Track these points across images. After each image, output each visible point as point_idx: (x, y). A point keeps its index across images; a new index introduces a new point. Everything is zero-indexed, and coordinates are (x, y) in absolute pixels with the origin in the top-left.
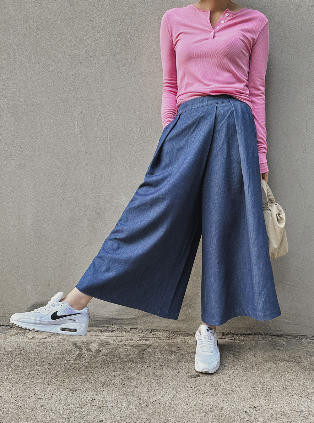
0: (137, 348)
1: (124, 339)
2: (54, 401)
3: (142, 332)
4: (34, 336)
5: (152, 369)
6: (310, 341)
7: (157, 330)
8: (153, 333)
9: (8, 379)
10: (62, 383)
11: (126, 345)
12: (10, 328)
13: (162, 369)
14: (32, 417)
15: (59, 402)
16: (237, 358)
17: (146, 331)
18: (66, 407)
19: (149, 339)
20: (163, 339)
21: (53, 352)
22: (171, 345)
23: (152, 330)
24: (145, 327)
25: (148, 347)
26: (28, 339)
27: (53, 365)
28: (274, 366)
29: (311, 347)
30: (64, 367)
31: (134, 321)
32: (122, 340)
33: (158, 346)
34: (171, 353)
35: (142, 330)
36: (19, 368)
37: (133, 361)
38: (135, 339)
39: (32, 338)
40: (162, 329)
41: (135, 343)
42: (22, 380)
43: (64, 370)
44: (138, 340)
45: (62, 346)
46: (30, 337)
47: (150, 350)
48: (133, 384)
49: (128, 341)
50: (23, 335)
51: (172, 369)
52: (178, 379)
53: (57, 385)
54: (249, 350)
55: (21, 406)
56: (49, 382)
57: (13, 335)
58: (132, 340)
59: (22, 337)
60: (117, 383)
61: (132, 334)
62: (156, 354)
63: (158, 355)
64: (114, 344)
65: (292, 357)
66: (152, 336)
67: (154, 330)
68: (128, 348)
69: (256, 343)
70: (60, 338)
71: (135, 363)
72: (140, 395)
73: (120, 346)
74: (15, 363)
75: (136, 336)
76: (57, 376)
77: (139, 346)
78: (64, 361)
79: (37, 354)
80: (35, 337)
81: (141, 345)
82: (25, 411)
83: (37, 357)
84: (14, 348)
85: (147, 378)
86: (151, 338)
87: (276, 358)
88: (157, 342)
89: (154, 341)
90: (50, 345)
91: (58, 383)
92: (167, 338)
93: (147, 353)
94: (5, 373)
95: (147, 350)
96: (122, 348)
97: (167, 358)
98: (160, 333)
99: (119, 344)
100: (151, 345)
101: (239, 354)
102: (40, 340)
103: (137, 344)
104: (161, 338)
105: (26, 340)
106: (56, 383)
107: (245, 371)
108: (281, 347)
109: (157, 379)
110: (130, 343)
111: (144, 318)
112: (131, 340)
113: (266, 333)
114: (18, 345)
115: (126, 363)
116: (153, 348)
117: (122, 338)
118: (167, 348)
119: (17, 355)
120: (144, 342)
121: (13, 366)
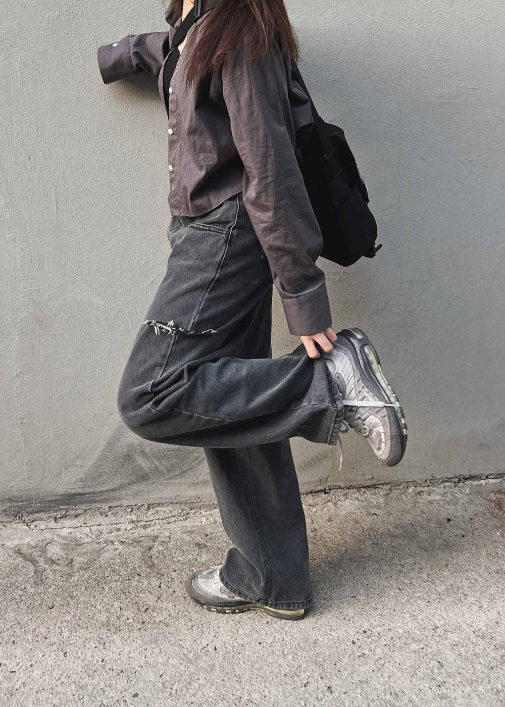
3: (132, 511)
6: (422, 489)
7: (158, 505)
8: (152, 511)
17: (138, 509)
20: (173, 520)
22: (191, 532)
23: (150, 506)
24: (136, 501)
29: (425, 501)
31: (114, 494)
35: (132, 508)
40: (167, 502)
66: (152, 518)
67: (153, 504)
75: (122, 521)
86: (152, 521)
92: (181, 518)
98: (164, 509)
104: (170, 520)
108: (379, 509)
111: (132, 487)
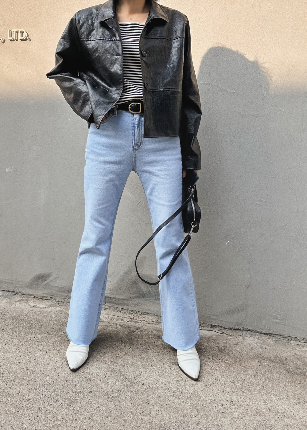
0: (127, 329)
1: (115, 318)
2: (51, 368)
3: (132, 313)
4: (35, 304)
5: (138, 351)
6: (300, 343)
7: (147, 314)
8: (143, 316)
9: (13, 342)
10: (58, 353)
11: (116, 324)
12: (15, 294)
13: (148, 353)
14: (33, 380)
15: (55, 369)
16: (222, 352)
17: (136, 313)
18: (61, 375)
19: (138, 321)
20: (152, 323)
21: (51, 322)
23: (142, 313)
24: (136, 309)
25: (137, 329)
26: (30, 307)
27: (51, 335)
28: (258, 364)
29: (300, 350)
30: (60, 337)
31: (125, 302)
32: (113, 319)
33: (146, 330)
34: (159, 338)
35: (133, 312)
36: (22, 334)
37: (122, 341)
38: (125, 319)
39: (34, 306)
40: (152, 313)
41: (125, 324)
42: (25, 345)
43: (61, 341)
44: (128, 321)
45: (59, 317)
46: (32, 305)
47: (139, 333)
48: (120, 363)
49: (119, 321)
50: (26, 303)
51: (157, 354)
52: (162, 364)
53: (54, 354)
54: (235, 346)
55: (23, 368)
56: (47, 350)
57: (18, 301)
58: (123, 320)
59: (25, 304)
60: (106, 359)
61: (123, 315)
62: (144, 337)
63: (145, 339)
64: (105, 322)
65: (277, 358)
66: (141, 319)
67: (145, 312)
68: (118, 328)
69: (243, 339)
70: (58, 309)
71: (123, 344)
72: (126, 374)
73: (111, 325)
74: (19, 328)
75: (126, 317)
76: (54, 345)
77: (129, 327)
78: (61, 332)
79: (38, 322)
80: (36, 306)
81: (131, 327)
82: (26, 373)
83: (37, 325)
84: (18, 314)
85: (134, 359)
86: (140, 321)
87: (261, 357)
88: (145, 326)
89: (143, 324)
90: (49, 315)
91: (55, 352)
92: (156, 323)
93: (136, 335)
94: (10, 337)
95: (135, 333)
96: (113, 327)
97: (154, 343)
98: (149, 317)
99: (110, 322)
100: (140, 328)
101: (225, 348)
102: (40, 309)
103: (127, 325)
104: (150, 322)
105: (28, 307)
106: (53, 351)
107: (228, 365)
108: (269, 346)
109: (143, 361)
110: (120, 323)
111: (135, 300)
112: (121, 320)
113: (255, 331)
114: (22, 311)
115: (116, 342)
116: (142, 331)
117: (113, 317)
118: (154, 333)
119: (21, 320)
120: (133, 324)
121: (17, 331)
